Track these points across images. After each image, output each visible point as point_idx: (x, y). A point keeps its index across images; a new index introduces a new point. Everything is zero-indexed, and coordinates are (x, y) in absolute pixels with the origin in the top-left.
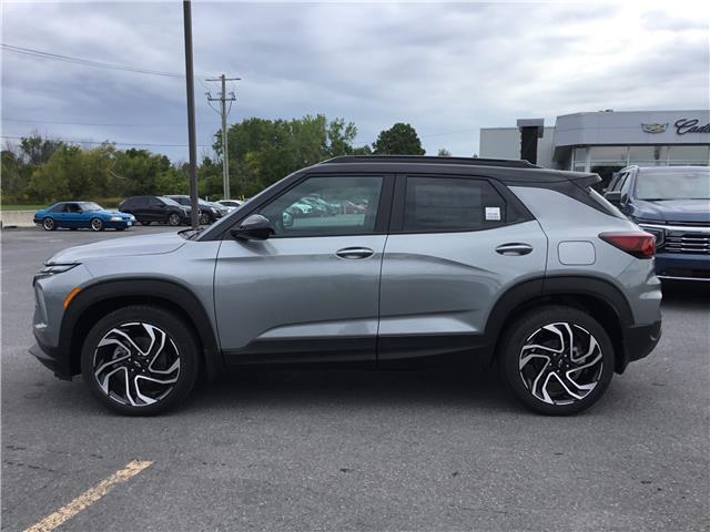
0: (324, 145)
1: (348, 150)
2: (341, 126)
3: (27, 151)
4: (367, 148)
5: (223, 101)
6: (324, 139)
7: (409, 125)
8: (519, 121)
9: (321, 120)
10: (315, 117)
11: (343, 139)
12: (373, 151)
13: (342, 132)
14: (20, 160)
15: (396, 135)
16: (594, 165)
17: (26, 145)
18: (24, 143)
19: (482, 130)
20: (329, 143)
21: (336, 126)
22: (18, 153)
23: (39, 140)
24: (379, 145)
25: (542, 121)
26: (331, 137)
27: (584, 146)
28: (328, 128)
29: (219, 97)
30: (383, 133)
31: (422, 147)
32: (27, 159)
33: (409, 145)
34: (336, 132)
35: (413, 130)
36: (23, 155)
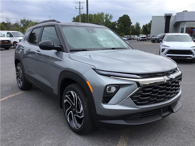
0: (103, 21)
1: (110, 22)
2: (108, 16)
3: (22, 23)
4: (115, 22)
5: (80, 9)
6: (103, 19)
7: (127, 15)
8: (165, 14)
9: (102, 14)
10: (101, 13)
11: (108, 19)
12: (117, 23)
13: (108, 17)
14: (20, 26)
15: (124, 18)
16: (187, 27)
17: (22, 22)
18: (21, 21)
19: (153, 17)
20: (105, 21)
21: (107, 16)
22: (20, 24)
23: (25, 20)
24: (119, 21)
25: (172, 14)
26: (105, 19)
27: (184, 21)
28: (104, 16)
29: (79, 8)
30: (120, 17)
31: (131, 22)
32: (22, 26)
33: (128, 21)
34: (107, 17)
35: (129, 17)
36: (21, 25)
